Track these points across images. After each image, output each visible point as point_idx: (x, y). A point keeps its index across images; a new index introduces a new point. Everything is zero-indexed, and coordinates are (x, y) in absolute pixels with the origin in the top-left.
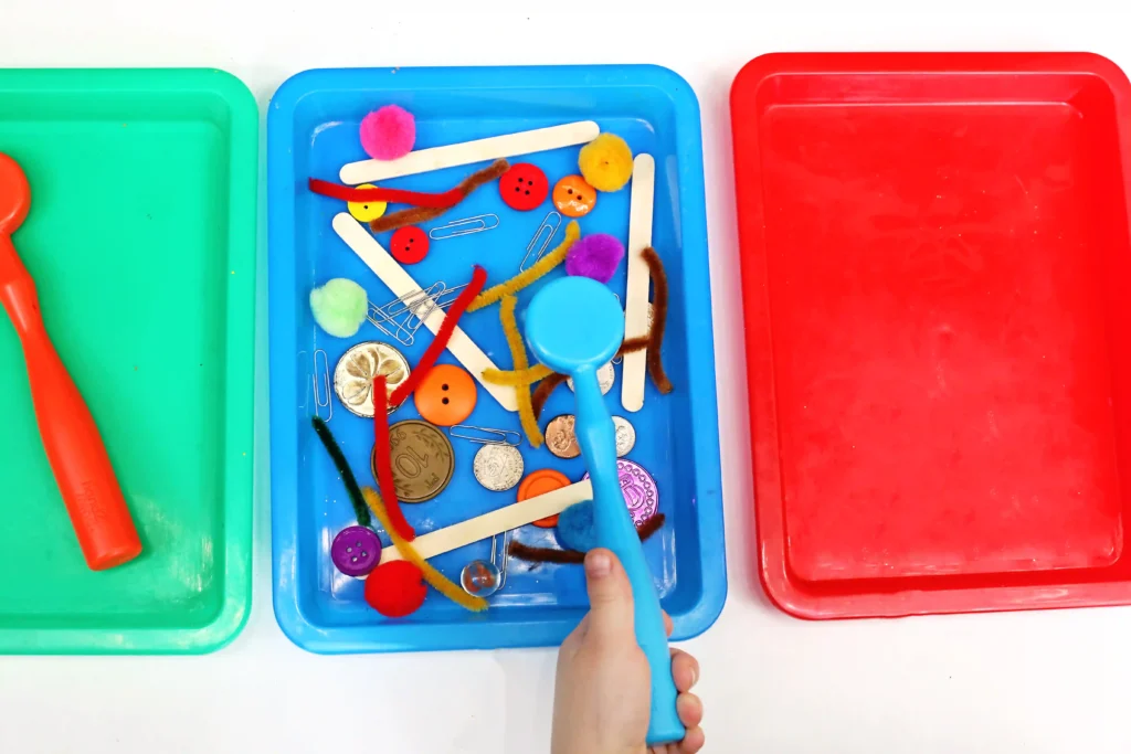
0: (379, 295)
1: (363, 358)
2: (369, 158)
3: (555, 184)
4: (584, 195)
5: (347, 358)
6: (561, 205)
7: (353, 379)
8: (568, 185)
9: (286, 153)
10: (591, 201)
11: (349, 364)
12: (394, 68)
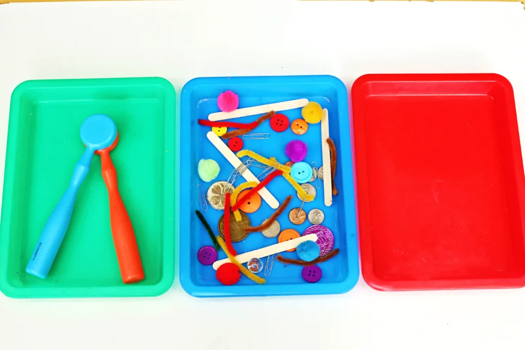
0: (223, 163)
1: (218, 186)
2: (221, 111)
3: (293, 121)
4: (303, 127)
5: (212, 187)
6: (294, 131)
7: (214, 195)
8: (296, 122)
9: (188, 108)
10: (306, 129)
11: (213, 189)
12: (229, 77)
